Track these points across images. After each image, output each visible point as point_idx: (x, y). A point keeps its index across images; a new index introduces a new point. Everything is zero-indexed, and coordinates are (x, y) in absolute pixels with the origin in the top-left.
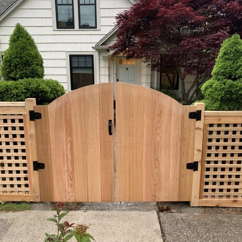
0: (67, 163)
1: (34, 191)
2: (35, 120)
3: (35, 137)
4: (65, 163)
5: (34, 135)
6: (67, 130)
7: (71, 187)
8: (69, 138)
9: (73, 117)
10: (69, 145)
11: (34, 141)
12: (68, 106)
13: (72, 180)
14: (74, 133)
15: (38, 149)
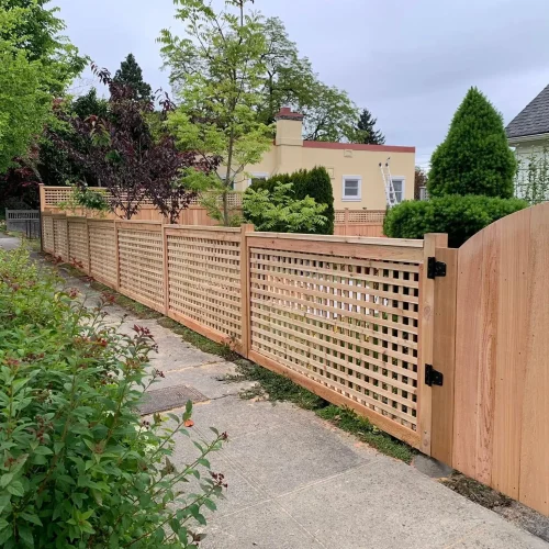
0: (483, 387)
1: (422, 427)
2: (437, 278)
3: (432, 314)
4: (479, 384)
5: (432, 308)
6: (486, 308)
7: (486, 446)
8: (490, 327)
9: (501, 279)
10: (489, 345)
11: (431, 322)
12: (494, 251)
13: (488, 430)
14: (500, 317)
15: (435, 341)
